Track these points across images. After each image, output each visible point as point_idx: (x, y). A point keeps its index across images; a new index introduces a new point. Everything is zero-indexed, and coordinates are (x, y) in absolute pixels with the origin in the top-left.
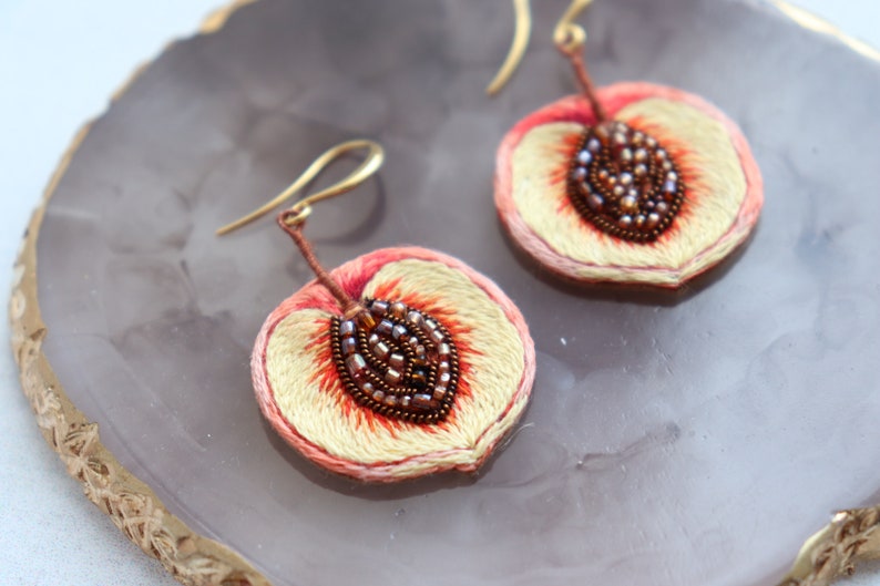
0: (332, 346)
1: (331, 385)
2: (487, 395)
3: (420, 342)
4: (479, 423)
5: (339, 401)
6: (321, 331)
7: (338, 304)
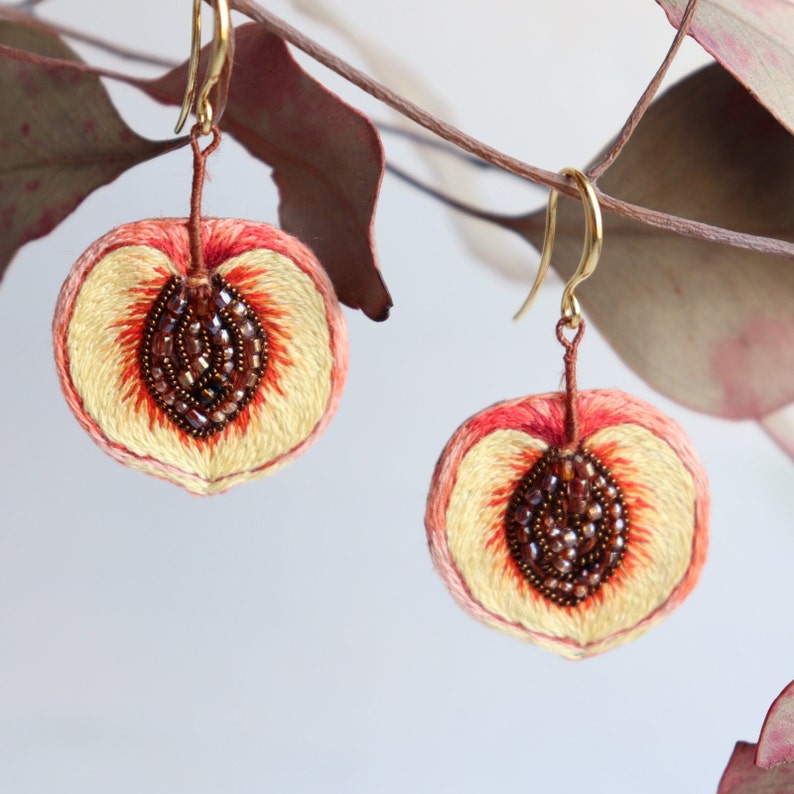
0: (156, 303)
1: (129, 342)
2: (259, 439)
3: (235, 359)
4: (233, 463)
5: (127, 360)
6: (155, 281)
7: (188, 263)
